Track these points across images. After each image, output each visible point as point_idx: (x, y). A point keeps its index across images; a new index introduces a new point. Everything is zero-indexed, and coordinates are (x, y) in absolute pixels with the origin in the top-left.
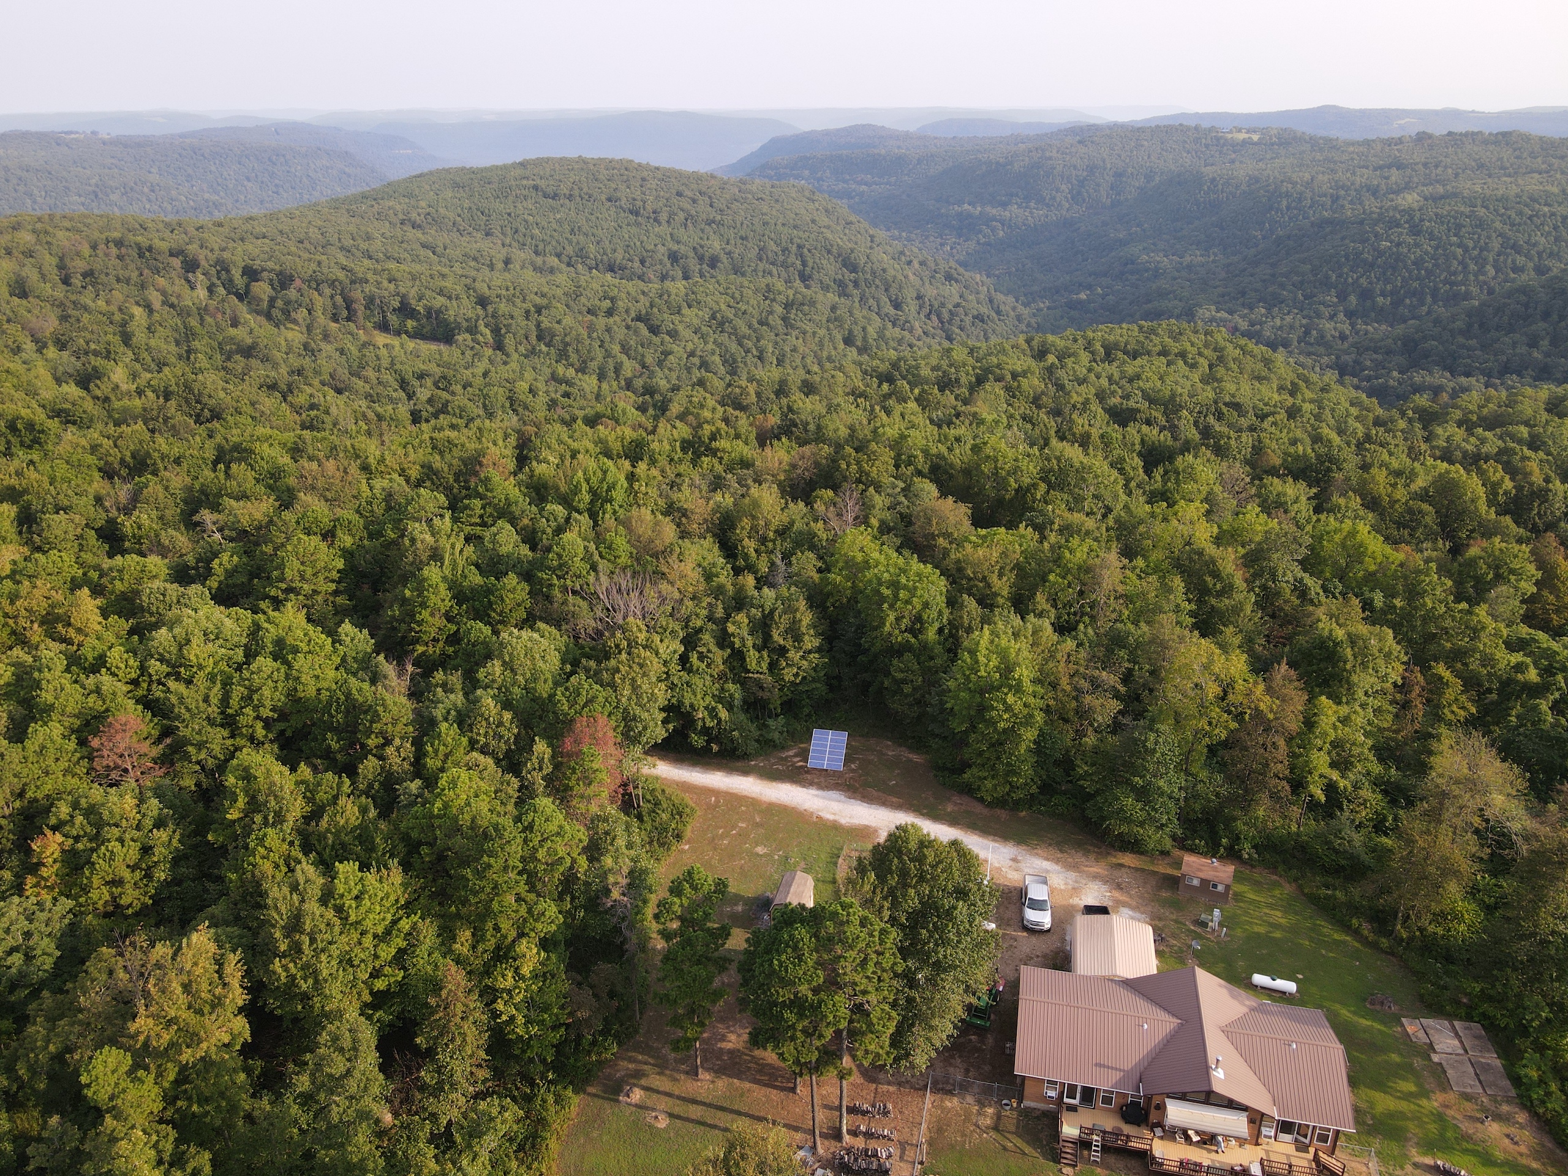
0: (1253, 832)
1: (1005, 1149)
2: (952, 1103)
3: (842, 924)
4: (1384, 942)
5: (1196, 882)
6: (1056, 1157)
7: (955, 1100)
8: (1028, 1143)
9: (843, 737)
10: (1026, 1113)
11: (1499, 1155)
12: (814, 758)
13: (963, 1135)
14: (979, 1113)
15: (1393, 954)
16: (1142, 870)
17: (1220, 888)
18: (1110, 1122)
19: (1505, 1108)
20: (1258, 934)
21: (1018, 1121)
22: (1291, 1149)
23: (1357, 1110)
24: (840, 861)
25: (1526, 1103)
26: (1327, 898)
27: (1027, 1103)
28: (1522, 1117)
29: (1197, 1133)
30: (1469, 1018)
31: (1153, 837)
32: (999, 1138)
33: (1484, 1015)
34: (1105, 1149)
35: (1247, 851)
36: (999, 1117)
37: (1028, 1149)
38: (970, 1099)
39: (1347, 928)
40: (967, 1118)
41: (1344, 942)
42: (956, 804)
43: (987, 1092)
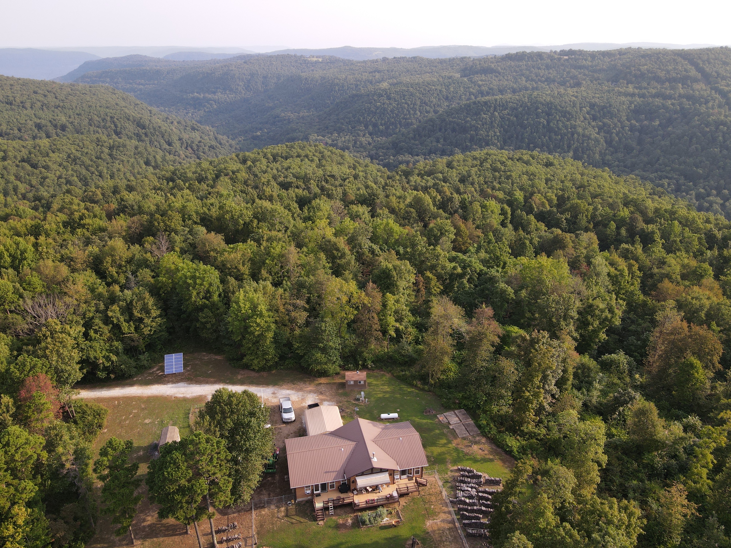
0: (371, 356)
1: (292, 523)
2: (265, 512)
3: (197, 444)
4: (426, 387)
5: (352, 383)
6: (315, 519)
7: (266, 510)
8: (302, 517)
9: (180, 355)
10: (299, 504)
11: (479, 457)
12: (167, 369)
13: (273, 524)
14: (278, 512)
15: (430, 391)
16: (330, 383)
17: (362, 383)
19: (477, 438)
20: (380, 398)
21: (296, 509)
22: (407, 481)
23: (427, 457)
24: (190, 415)
25: (484, 434)
26: (403, 375)
27: (299, 500)
29: (370, 487)
31: (332, 368)
32: (289, 519)
33: (465, 405)
34: (335, 507)
35: (370, 364)
36: (287, 510)
37: (302, 520)
38: (273, 507)
39: (412, 385)
40: (273, 516)
42: (242, 375)
43: (280, 501)
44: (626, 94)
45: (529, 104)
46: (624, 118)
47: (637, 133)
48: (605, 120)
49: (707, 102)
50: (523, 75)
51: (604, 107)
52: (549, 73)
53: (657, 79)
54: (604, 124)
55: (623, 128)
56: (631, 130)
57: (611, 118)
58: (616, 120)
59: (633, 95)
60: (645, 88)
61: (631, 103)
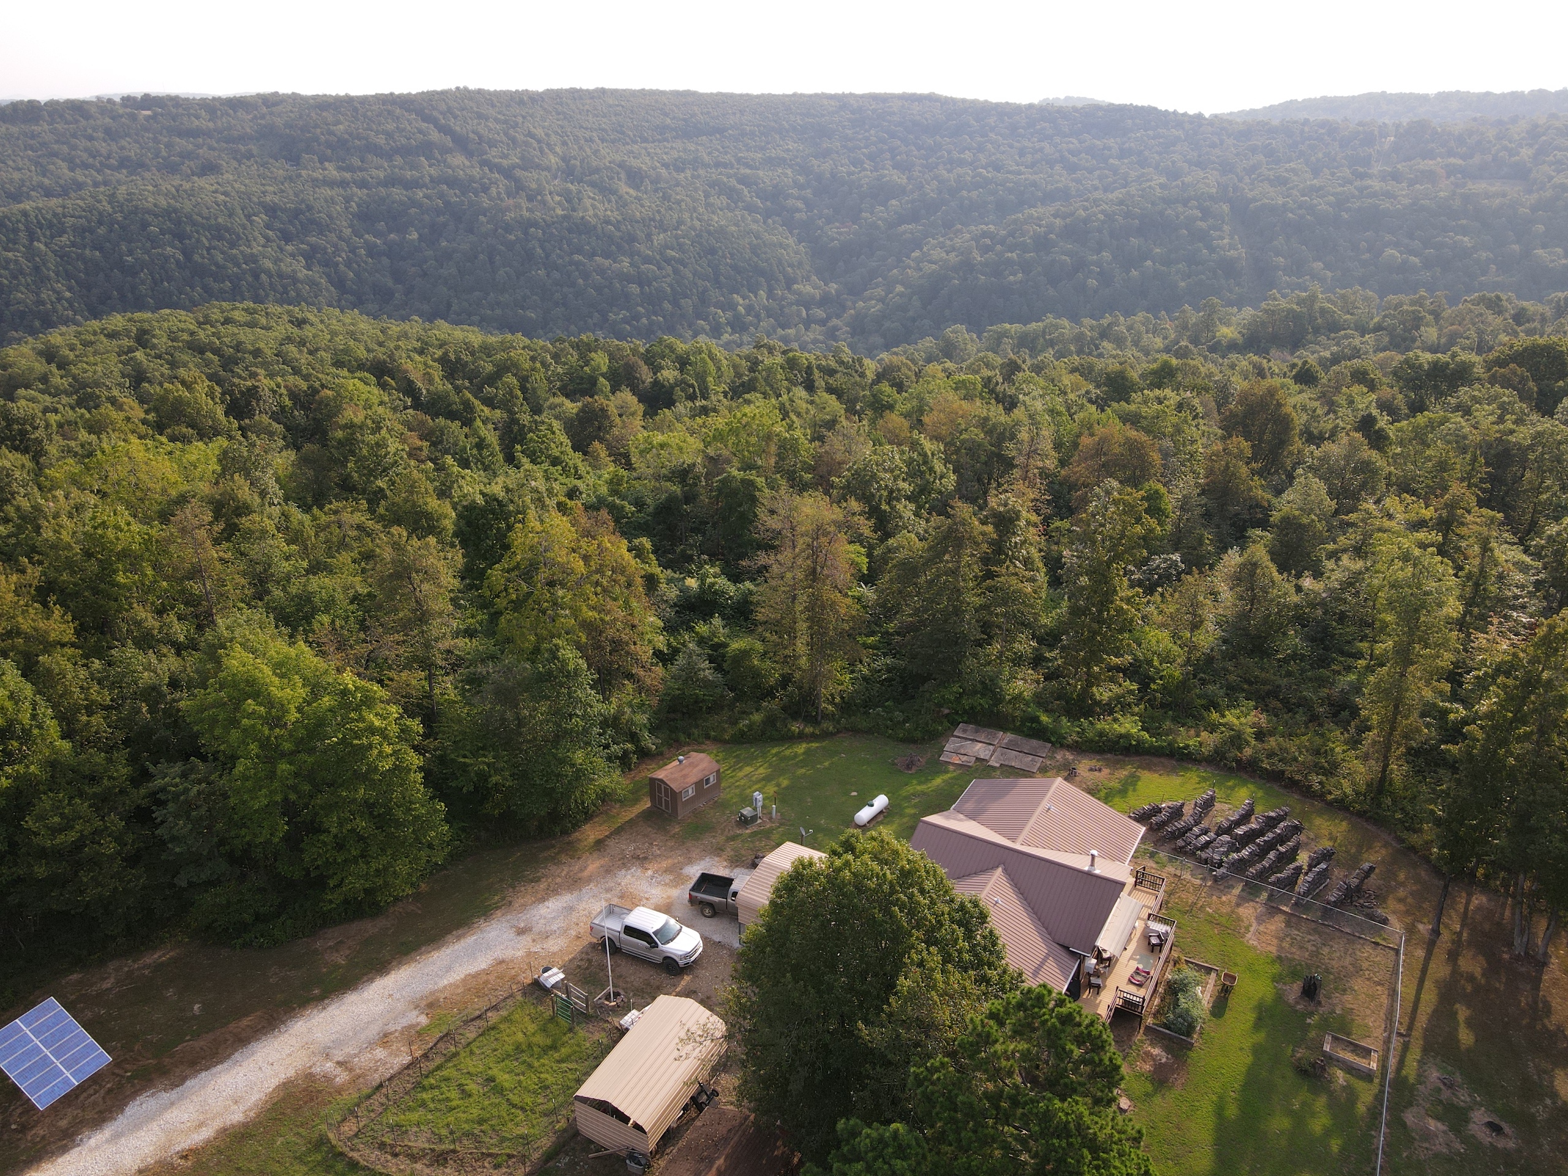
4: (828, 726)
5: (696, 789)
9: (52, 1009)
11: (1115, 785)
12: (38, 1085)
16: (620, 829)
17: (713, 778)
19: (1060, 757)
28: (1071, 755)
30: (953, 724)
35: (649, 742)
39: (791, 739)
41: (810, 750)
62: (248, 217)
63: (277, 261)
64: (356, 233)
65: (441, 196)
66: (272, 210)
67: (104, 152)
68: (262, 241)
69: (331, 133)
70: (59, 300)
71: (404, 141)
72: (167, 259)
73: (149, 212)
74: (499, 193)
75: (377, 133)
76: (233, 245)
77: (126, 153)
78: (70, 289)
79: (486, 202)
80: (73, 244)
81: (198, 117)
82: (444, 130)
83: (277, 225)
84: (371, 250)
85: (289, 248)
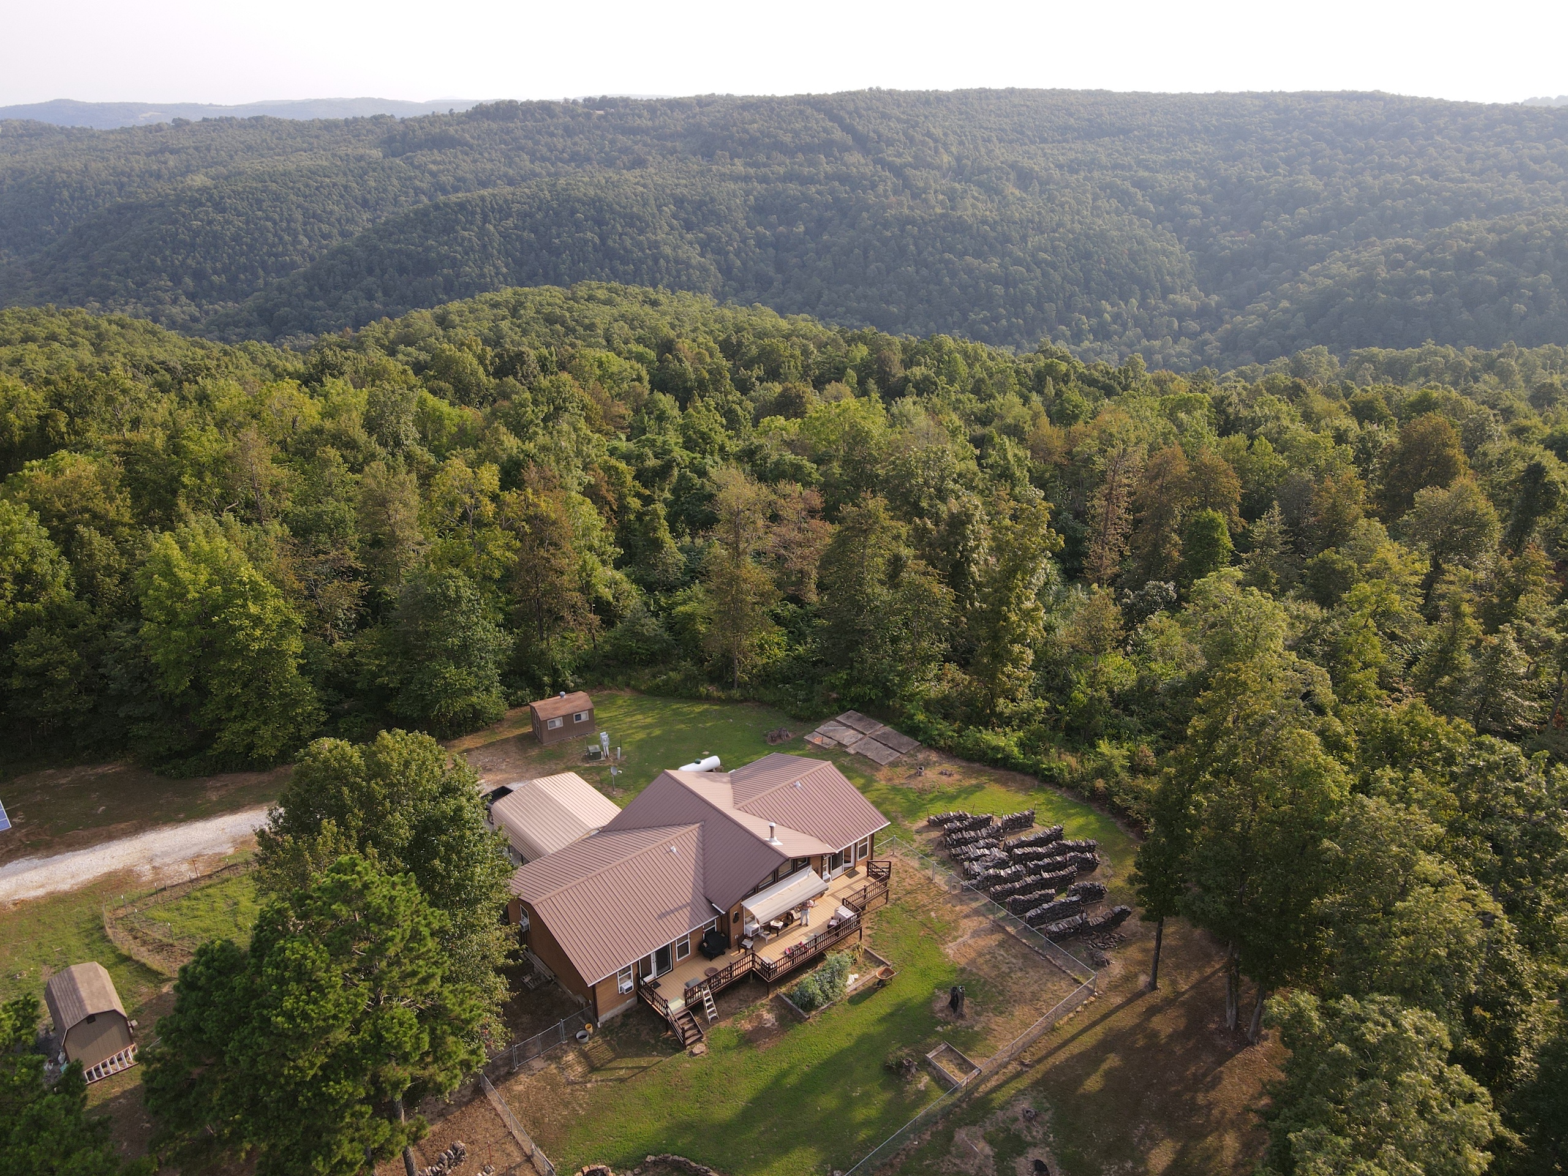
1: (622, 1080)
2: (522, 1084)
5: (558, 724)
6: (679, 1045)
7: (523, 1077)
8: (637, 1055)
10: (608, 1029)
11: (951, 790)
13: (566, 1105)
14: (562, 1069)
15: (746, 700)
16: (492, 744)
17: (584, 717)
18: (697, 972)
19: (920, 756)
20: (642, 740)
21: (608, 1043)
22: (845, 881)
25: (930, 744)
26: (666, 683)
27: (604, 1017)
28: (934, 757)
30: (843, 710)
32: (608, 1075)
33: (853, 700)
35: (570, 679)
36: (584, 1056)
37: (643, 1062)
38: (537, 1064)
40: (554, 1085)
41: (706, 710)
43: (552, 1039)
44: (736, 178)
45: (555, 204)
46: (742, 223)
47: (771, 250)
48: (710, 229)
49: (874, 186)
50: (522, 149)
51: (701, 204)
52: (575, 144)
53: (780, 147)
54: (710, 237)
55: (744, 241)
56: (759, 245)
57: (719, 224)
58: (728, 227)
59: (746, 179)
60: (765, 165)
61: (748, 193)
62: (659, 207)
63: (675, 248)
64: (750, 225)
65: (832, 192)
66: (679, 202)
67: (560, 146)
68: (666, 228)
69: (746, 131)
70: (497, 274)
71: (808, 139)
72: (586, 241)
73: (579, 200)
74: (886, 191)
75: (786, 131)
76: (641, 232)
77: (577, 148)
78: (507, 266)
79: (871, 198)
80: (516, 227)
81: (640, 117)
82: (848, 129)
83: (683, 215)
84: (760, 242)
85: (689, 236)
